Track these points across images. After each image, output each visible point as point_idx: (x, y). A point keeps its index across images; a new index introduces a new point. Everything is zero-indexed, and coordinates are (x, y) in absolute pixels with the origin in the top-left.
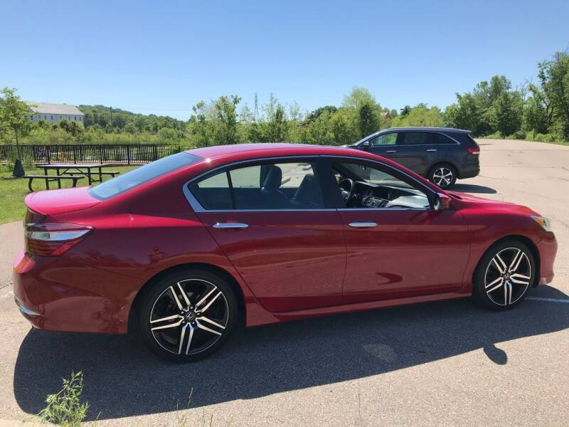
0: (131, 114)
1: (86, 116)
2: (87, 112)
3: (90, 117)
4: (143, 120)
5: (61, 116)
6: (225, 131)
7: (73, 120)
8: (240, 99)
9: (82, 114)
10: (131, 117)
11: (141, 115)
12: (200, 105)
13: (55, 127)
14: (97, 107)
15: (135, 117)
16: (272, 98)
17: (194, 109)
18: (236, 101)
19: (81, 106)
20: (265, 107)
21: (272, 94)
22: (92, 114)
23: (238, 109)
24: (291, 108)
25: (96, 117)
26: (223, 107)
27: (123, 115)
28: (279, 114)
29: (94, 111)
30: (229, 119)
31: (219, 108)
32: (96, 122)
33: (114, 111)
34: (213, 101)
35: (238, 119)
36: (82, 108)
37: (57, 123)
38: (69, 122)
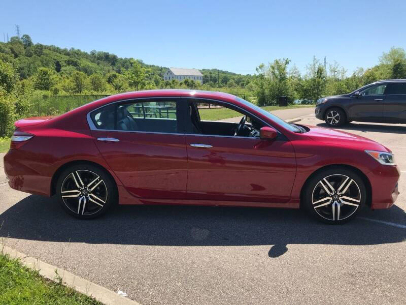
0: (234, 74)
1: (205, 76)
2: (205, 74)
3: (208, 77)
4: (241, 78)
5: (184, 77)
6: (276, 84)
7: (191, 79)
8: (290, 61)
9: (202, 75)
10: (233, 77)
11: (240, 75)
12: (261, 67)
13: (181, 84)
14: (213, 70)
15: (237, 76)
16: (315, 59)
17: (257, 69)
18: (287, 63)
19: (203, 70)
20: (309, 66)
21: (314, 56)
22: (209, 75)
23: (289, 69)
24: (331, 66)
25: (211, 77)
26: (276, 68)
27: (229, 75)
28: (320, 72)
29: (210, 73)
30: (281, 76)
31: (273, 68)
32: (211, 80)
33: (223, 73)
34: (269, 64)
35: (288, 76)
36: (203, 71)
37: (183, 81)
38: (190, 81)
